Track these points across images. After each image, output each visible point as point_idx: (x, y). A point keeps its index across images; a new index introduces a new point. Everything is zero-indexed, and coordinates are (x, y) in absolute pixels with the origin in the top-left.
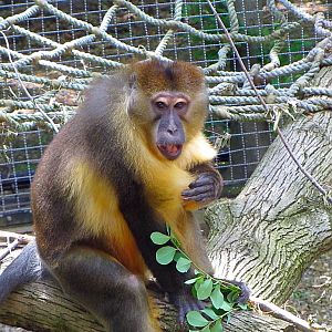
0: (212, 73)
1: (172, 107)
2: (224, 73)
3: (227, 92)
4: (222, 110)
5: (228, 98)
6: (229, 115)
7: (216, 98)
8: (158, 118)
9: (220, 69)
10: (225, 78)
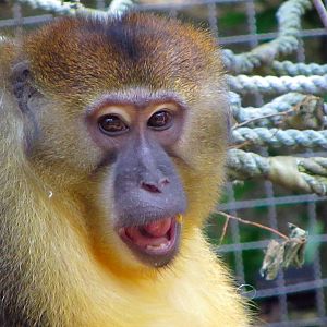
0: (261, 69)
1: (142, 125)
2: (292, 66)
3: (297, 120)
4: (286, 167)
5: (302, 135)
6: (303, 179)
7: (268, 134)
8: (109, 157)
9: (282, 56)
10: (295, 82)
